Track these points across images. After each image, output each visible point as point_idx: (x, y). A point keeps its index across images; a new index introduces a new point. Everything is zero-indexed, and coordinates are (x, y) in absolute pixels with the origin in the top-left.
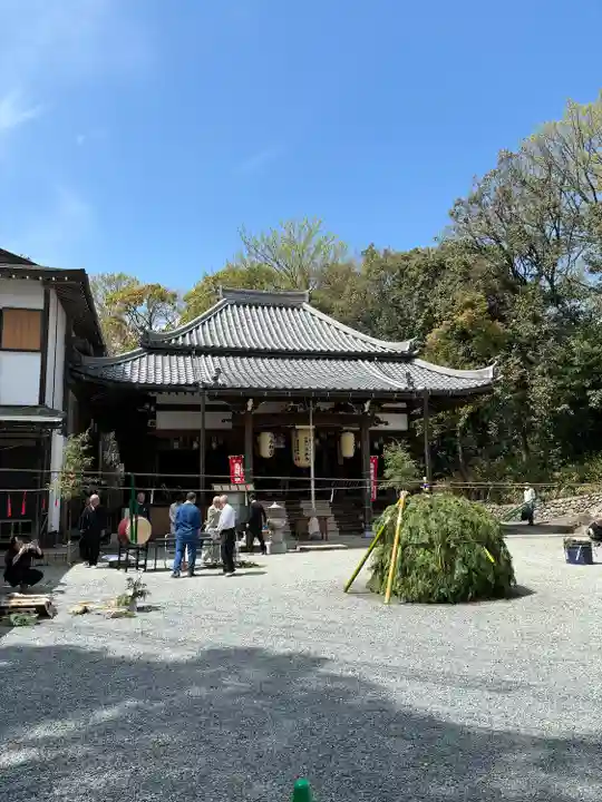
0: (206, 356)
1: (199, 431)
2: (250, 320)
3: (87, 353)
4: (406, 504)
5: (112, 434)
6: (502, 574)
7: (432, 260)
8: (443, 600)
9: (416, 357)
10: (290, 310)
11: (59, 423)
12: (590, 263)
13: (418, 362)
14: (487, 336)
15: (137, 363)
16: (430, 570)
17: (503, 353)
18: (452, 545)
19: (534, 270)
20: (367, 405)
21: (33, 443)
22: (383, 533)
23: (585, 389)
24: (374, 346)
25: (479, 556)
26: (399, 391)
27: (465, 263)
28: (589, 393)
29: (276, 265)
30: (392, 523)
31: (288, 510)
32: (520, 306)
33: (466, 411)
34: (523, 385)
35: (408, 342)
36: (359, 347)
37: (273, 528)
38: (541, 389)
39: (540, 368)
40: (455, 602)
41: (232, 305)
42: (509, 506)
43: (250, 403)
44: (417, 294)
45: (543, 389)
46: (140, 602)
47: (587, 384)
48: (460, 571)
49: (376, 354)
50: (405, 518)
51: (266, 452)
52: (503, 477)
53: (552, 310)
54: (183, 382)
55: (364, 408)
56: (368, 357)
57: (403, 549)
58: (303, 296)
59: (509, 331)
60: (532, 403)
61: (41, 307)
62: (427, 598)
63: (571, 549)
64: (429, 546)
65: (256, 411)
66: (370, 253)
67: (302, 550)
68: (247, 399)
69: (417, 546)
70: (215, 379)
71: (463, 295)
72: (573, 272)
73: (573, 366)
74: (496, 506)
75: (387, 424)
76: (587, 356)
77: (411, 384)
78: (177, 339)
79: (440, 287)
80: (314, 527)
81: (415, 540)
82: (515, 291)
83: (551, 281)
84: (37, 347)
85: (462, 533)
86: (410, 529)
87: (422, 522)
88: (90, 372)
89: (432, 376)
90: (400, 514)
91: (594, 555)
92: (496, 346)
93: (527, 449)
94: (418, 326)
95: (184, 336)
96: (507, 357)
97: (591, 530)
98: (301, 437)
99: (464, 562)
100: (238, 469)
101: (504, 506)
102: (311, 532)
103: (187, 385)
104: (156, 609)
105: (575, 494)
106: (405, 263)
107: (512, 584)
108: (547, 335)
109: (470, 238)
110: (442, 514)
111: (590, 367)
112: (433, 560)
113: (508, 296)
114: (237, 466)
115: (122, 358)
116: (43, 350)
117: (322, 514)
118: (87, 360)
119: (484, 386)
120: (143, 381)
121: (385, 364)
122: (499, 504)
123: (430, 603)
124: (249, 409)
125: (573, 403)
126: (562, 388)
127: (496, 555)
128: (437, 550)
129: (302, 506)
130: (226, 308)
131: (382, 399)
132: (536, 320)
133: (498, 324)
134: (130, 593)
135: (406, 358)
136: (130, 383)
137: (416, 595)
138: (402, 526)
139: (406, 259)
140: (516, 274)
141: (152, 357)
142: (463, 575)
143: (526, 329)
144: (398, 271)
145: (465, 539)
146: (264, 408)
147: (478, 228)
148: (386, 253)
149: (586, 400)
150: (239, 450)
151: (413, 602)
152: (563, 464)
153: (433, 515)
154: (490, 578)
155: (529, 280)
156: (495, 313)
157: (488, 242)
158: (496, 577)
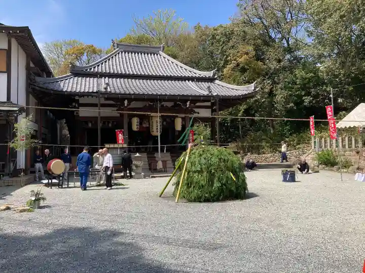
0: (105, 78)
1: (97, 117)
2: (131, 60)
3: (39, 76)
4: (191, 150)
5: (64, 121)
6: (240, 186)
7: (228, 31)
8: (207, 200)
9: (216, 79)
10: (153, 55)
11: (16, 111)
12: (308, 31)
13: (217, 82)
14: (254, 69)
15: (67, 81)
16: (200, 184)
17: (262, 78)
18: (213, 171)
19: (279, 36)
20: (188, 103)
21: (5, 122)
22: (179, 166)
23: (302, 96)
24: (195, 74)
25: (227, 177)
26: (204, 96)
27: (244, 32)
28: (304, 98)
29: (151, 34)
30: (184, 160)
31: (148, 157)
32: (271, 53)
33: (243, 108)
34: (271, 94)
35: (212, 72)
36: (187, 74)
37: (137, 166)
38: (280, 96)
39: (280, 86)
40: (214, 201)
41: (122, 52)
42: (263, 155)
43: (126, 102)
44: (220, 48)
45: (281, 96)
46: (42, 203)
47: (303, 93)
48: (217, 184)
49: (195, 78)
50: (189, 158)
51: (135, 127)
52: (261, 141)
53: (288, 56)
54: (91, 91)
55: (187, 105)
56: (192, 79)
57: (188, 174)
58: (160, 48)
59: (265, 66)
60: (276, 103)
61: (6, 48)
62: (198, 200)
63: (285, 175)
64: (200, 172)
65: (129, 107)
66: (198, 28)
67: (152, 177)
68: (124, 99)
69: (195, 172)
70: (106, 89)
71: (242, 48)
72: (299, 36)
73: (296, 84)
74: (257, 155)
75: (198, 113)
76: (303, 79)
77: (210, 92)
78: (91, 69)
79: (231, 44)
80: (160, 165)
81: (194, 169)
82: (268, 45)
83: (288, 42)
84: (5, 70)
85: (219, 165)
86: (191, 163)
87: (197, 160)
88: (41, 86)
89: (224, 89)
90: (188, 156)
91: (296, 178)
92: (259, 75)
93: (273, 128)
94: (221, 65)
95: (95, 67)
96: (264, 80)
97: (299, 166)
98: (154, 120)
99: (219, 180)
100: (120, 137)
101: (261, 155)
102: (158, 168)
103: (93, 92)
104: (50, 207)
105: (295, 149)
106: (215, 32)
107: (247, 192)
108: (284, 68)
109: (246, 17)
110: (209, 155)
111: (305, 84)
112: (202, 179)
113: (265, 48)
114: (120, 135)
115: (59, 78)
116: (8, 71)
117: (165, 159)
118: (38, 79)
119: (249, 94)
120: (69, 90)
121: (200, 83)
122: (259, 154)
123: (200, 202)
124: (126, 105)
125: (296, 104)
126: (291, 95)
127: (237, 177)
128: (205, 174)
129: (155, 155)
130: (119, 54)
131: (196, 100)
132: (279, 61)
133: (260, 63)
134: (33, 199)
135: (211, 80)
136: (62, 91)
137: (193, 198)
138: (188, 162)
139: (215, 30)
140: (270, 37)
141: (76, 78)
142: (218, 187)
143: (273, 65)
144: (211, 36)
145: (220, 168)
146: (134, 105)
147: (251, 12)
148: (206, 28)
149: (303, 101)
150: (120, 127)
151: (191, 201)
152: (291, 134)
153: (204, 156)
154: (233, 188)
155: (277, 40)
156: (258, 58)
157: (257, 20)
158: (237, 188)
